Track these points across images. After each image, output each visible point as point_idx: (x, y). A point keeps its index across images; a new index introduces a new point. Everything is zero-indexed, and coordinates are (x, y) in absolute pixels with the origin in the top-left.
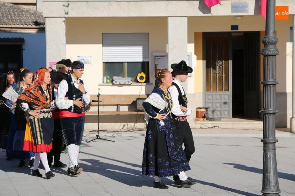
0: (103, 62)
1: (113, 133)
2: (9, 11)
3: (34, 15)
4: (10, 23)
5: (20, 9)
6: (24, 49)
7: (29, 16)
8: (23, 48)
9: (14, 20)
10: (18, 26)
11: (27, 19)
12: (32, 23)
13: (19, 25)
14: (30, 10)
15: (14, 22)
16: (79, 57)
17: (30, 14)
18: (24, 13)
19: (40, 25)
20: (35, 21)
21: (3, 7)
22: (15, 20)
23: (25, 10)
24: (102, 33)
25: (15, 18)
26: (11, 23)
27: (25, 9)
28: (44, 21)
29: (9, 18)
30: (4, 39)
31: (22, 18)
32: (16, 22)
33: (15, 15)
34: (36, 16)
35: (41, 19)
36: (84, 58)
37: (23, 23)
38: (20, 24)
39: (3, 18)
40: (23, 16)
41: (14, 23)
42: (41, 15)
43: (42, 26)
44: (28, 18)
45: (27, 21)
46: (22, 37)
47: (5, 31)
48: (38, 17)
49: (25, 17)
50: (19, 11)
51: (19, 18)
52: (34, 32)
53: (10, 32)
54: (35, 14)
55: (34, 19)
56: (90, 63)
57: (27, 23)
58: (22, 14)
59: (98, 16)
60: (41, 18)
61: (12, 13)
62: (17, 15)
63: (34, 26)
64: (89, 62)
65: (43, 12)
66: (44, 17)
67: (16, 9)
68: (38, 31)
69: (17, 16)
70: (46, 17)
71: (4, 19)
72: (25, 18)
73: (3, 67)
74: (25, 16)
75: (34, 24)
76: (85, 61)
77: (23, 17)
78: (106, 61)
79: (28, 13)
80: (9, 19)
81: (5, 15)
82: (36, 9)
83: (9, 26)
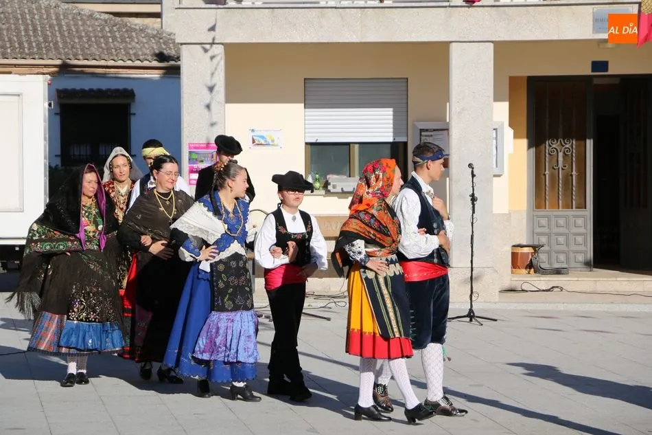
0: (306, 144)
1: (328, 301)
2: (102, 30)
3: (157, 39)
4: (103, 56)
5: (126, 25)
6: (134, 114)
7: (145, 40)
8: (133, 110)
9: (113, 50)
10: (120, 63)
11: (141, 49)
12: (152, 56)
13: (114, 60)
14: (147, 27)
15: (112, 54)
16: (253, 131)
17: (149, 37)
18: (134, 34)
19: (168, 62)
20: (157, 51)
21: (88, 22)
22: (116, 50)
23: (137, 27)
24: (305, 79)
25: (114, 45)
26: (106, 57)
27: (135, 25)
28: (178, 51)
29: (103, 45)
30: (91, 90)
31: (129, 46)
32: (117, 55)
33: (114, 38)
34: (161, 41)
35: (170, 49)
36: (264, 134)
37: (133, 58)
38: (125, 58)
39: (90, 46)
40: (132, 40)
41: (112, 57)
42: (171, 40)
43: (172, 63)
44: (144, 46)
45: (140, 53)
46: (129, 88)
47: (93, 74)
48: (164, 43)
49: (137, 43)
50: (124, 30)
51: (124, 45)
52: (155, 75)
53: (103, 76)
54: (158, 36)
55: (155, 47)
56: (277, 145)
57: (141, 58)
58: (131, 37)
59: (296, 41)
60: (171, 45)
61: (109, 35)
62: (119, 40)
63: (155, 64)
64: (276, 143)
65: (176, 31)
66: (178, 44)
67: (118, 26)
68: (164, 74)
69: (118, 42)
70: (182, 44)
71: (92, 48)
72: (137, 45)
73: (88, 153)
74: (136, 40)
75: (155, 58)
76: (266, 141)
77: (133, 44)
78: (313, 141)
79: (143, 35)
80: (102, 48)
81: (93, 39)
82: (160, 25)
83: (102, 63)
